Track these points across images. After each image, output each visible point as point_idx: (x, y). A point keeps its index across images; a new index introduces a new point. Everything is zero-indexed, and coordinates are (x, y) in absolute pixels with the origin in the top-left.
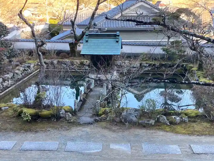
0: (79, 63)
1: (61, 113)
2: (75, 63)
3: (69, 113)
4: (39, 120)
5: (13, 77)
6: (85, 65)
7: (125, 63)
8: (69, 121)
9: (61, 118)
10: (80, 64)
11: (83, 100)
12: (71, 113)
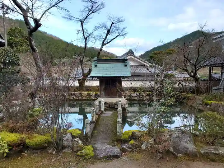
0: (86, 94)
1: (65, 139)
2: (83, 94)
3: (78, 139)
4: (25, 154)
5: (21, 104)
6: (91, 96)
7: (126, 93)
8: (79, 153)
9: (64, 147)
10: (88, 95)
11: (95, 122)
12: (80, 139)
